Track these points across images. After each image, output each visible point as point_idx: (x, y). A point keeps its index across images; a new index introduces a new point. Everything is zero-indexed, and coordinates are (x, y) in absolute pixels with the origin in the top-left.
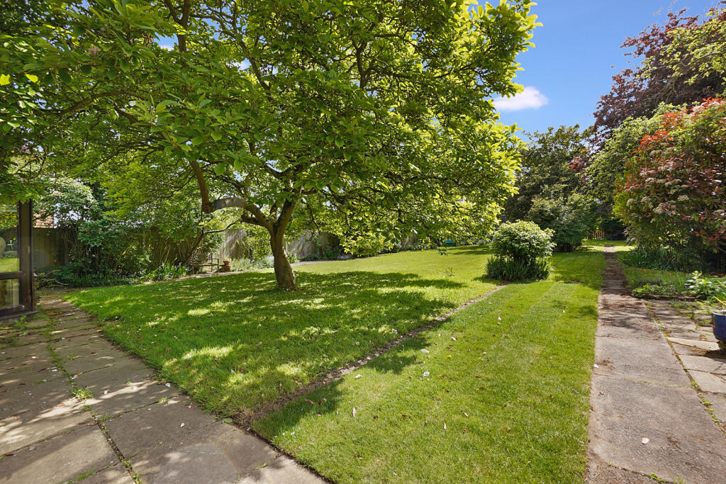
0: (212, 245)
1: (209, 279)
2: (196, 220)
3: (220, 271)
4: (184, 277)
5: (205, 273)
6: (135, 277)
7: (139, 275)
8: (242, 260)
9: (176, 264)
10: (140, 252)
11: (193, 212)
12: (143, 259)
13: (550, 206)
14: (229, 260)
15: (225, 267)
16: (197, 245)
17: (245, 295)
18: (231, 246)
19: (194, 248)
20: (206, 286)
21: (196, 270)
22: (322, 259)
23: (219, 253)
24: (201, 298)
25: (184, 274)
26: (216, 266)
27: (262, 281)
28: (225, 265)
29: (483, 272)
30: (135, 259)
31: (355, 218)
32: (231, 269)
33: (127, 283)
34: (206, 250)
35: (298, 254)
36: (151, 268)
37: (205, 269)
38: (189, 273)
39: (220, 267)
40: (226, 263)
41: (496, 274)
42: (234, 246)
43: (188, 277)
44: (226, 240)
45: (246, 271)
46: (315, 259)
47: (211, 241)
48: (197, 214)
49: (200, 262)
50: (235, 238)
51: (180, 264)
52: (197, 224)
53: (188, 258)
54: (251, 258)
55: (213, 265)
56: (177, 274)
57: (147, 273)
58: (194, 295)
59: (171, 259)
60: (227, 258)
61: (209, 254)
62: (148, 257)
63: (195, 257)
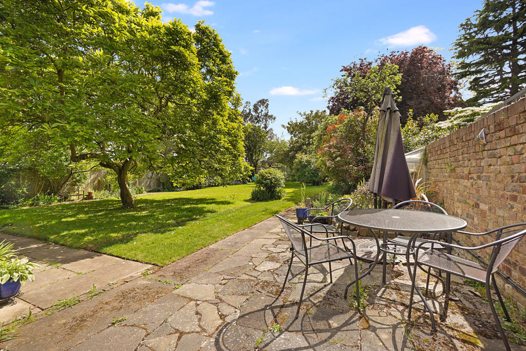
0: (79, 181)
1: (76, 204)
2: (66, 164)
3: (86, 199)
4: (55, 203)
5: (73, 200)
6: (13, 204)
7: (17, 203)
8: (103, 192)
9: (49, 194)
10: (18, 186)
11: (63, 158)
12: (21, 191)
13: (306, 159)
14: (93, 191)
15: (89, 196)
16: (67, 181)
17: (100, 211)
18: (94, 182)
19: (64, 183)
20: (74, 208)
21: (66, 198)
22: (164, 191)
23: (84, 186)
24: (70, 213)
25: (56, 201)
26: (82, 196)
27: (114, 204)
28: (89, 195)
29: (249, 196)
30: (14, 191)
31: (181, 164)
32: (94, 197)
33: (7, 208)
34: (74, 184)
35: (146, 187)
36: (27, 197)
37: (73, 198)
38: (59, 201)
39: (85, 197)
40: (90, 193)
41: (256, 197)
42: (96, 182)
43: (59, 203)
44: (90, 177)
45: (106, 199)
46: (159, 191)
47: (78, 178)
48: (67, 159)
49: (69, 193)
50: (98, 176)
51: (52, 194)
52: (66, 166)
53: (58, 190)
54: (109, 190)
55: (79, 195)
56: (50, 201)
57: (25, 201)
58: (65, 212)
59: (44, 191)
60: (90, 190)
61: (76, 187)
62: (25, 189)
63: (65, 189)
